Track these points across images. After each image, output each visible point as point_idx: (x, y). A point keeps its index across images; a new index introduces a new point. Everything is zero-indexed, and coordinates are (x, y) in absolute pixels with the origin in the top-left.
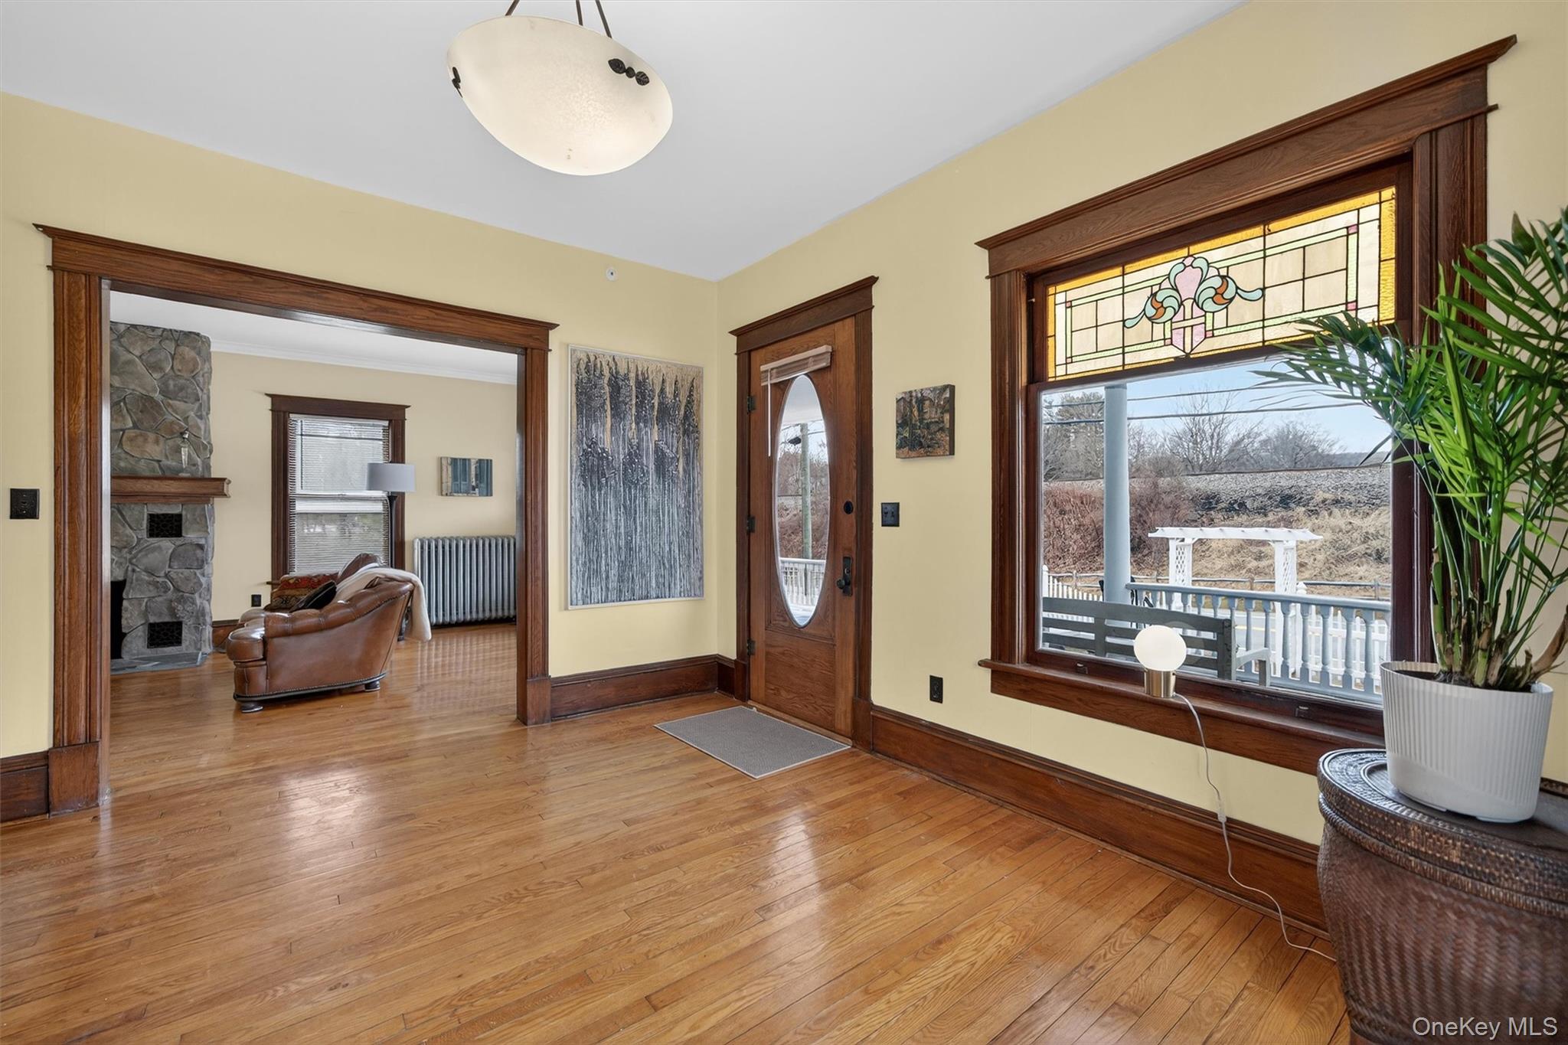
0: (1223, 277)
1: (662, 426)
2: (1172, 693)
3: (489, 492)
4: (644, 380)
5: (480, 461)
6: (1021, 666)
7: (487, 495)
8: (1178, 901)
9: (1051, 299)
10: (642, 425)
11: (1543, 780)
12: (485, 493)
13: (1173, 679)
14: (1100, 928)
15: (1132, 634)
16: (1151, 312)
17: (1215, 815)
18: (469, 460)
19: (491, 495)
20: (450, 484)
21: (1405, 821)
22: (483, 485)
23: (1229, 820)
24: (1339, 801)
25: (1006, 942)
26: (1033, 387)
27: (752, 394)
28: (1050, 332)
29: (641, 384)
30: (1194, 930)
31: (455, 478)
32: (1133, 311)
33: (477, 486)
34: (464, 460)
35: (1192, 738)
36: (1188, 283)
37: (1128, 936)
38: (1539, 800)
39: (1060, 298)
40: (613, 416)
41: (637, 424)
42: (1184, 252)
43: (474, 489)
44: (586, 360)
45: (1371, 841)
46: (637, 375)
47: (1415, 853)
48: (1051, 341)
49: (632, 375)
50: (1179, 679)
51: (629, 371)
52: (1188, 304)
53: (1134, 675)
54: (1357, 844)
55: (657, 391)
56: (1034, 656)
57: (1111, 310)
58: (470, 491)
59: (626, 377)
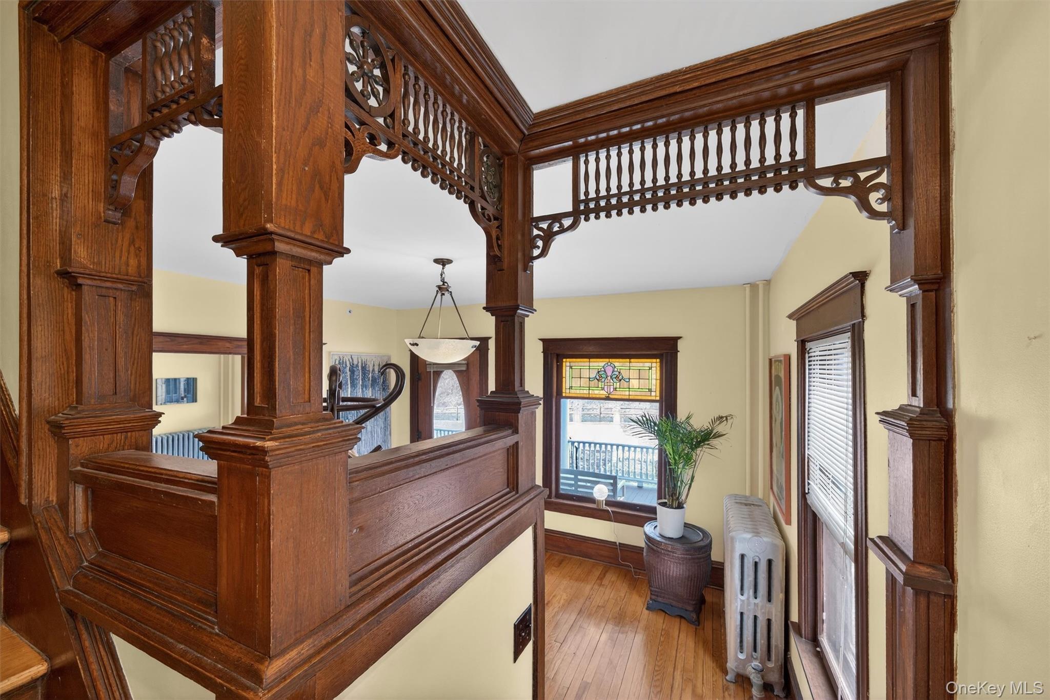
0: (619, 373)
1: (373, 388)
2: (604, 506)
3: (194, 400)
4: (365, 365)
5: (188, 380)
6: (553, 500)
7: (193, 402)
8: (606, 572)
9: (564, 364)
10: (364, 389)
11: (685, 523)
12: (192, 400)
13: (604, 502)
14: (588, 587)
15: (592, 488)
16: (598, 377)
17: (616, 543)
18: (179, 379)
19: (196, 401)
20: (164, 397)
21: (662, 542)
22: (190, 396)
23: (619, 543)
24: (649, 538)
25: (565, 598)
26: (558, 397)
27: (420, 372)
28: (564, 376)
29: (364, 368)
30: (612, 579)
31: (168, 392)
32: (593, 376)
33: (185, 396)
34: (175, 380)
35: (609, 520)
36: (609, 371)
37: (596, 587)
38: (684, 529)
39: (568, 364)
40: (351, 387)
41: (362, 389)
42: (607, 360)
43: (182, 398)
44: (338, 359)
45: (655, 548)
46: (362, 363)
47: (663, 549)
48: (564, 379)
49: (360, 365)
50: (606, 501)
51: (358, 362)
52: (609, 378)
53: (593, 501)
54: (653, 549)
55: (371, 370)
56: (558, 495)
57: (585, 373)
58: (179, 400)
59: (357, 366)
